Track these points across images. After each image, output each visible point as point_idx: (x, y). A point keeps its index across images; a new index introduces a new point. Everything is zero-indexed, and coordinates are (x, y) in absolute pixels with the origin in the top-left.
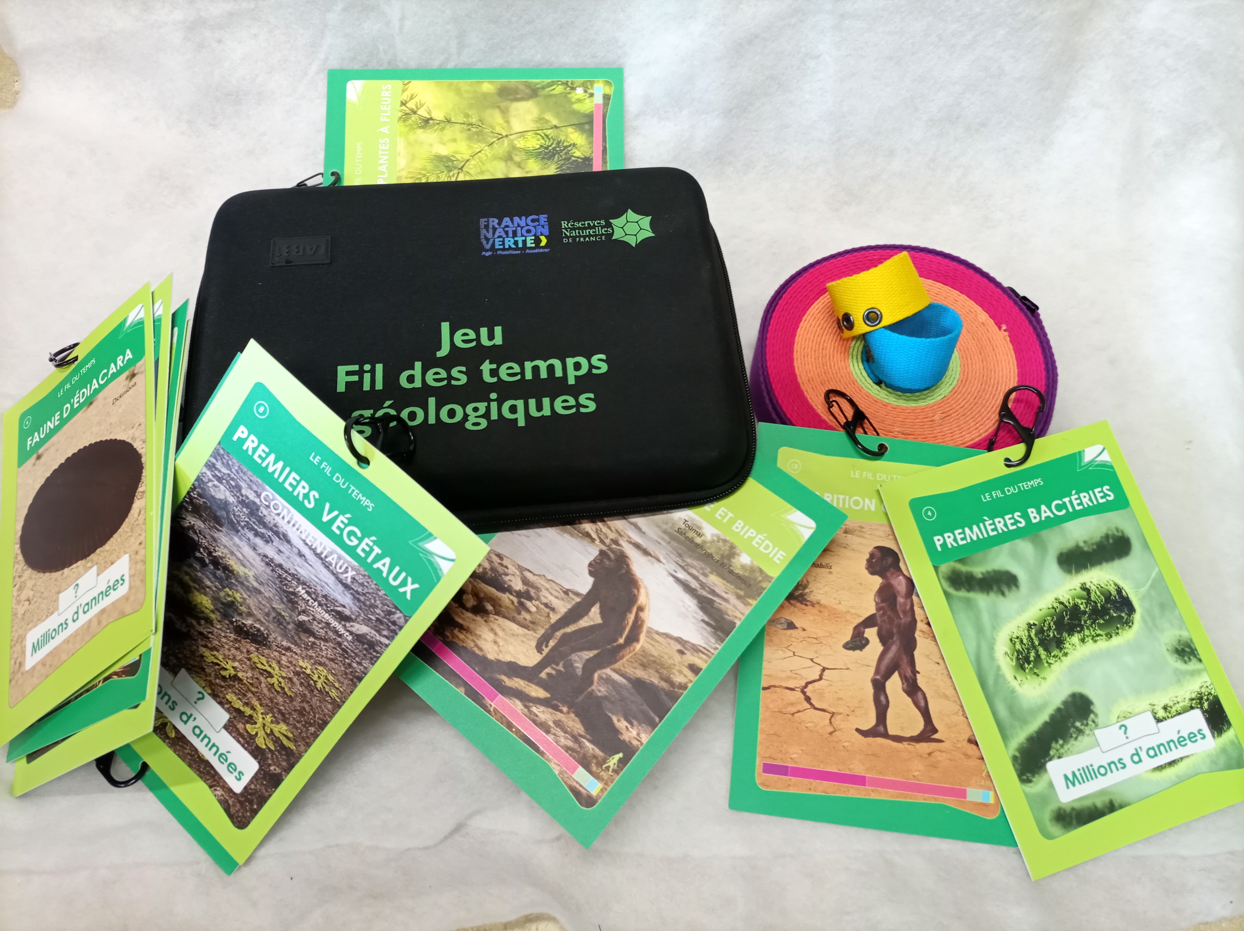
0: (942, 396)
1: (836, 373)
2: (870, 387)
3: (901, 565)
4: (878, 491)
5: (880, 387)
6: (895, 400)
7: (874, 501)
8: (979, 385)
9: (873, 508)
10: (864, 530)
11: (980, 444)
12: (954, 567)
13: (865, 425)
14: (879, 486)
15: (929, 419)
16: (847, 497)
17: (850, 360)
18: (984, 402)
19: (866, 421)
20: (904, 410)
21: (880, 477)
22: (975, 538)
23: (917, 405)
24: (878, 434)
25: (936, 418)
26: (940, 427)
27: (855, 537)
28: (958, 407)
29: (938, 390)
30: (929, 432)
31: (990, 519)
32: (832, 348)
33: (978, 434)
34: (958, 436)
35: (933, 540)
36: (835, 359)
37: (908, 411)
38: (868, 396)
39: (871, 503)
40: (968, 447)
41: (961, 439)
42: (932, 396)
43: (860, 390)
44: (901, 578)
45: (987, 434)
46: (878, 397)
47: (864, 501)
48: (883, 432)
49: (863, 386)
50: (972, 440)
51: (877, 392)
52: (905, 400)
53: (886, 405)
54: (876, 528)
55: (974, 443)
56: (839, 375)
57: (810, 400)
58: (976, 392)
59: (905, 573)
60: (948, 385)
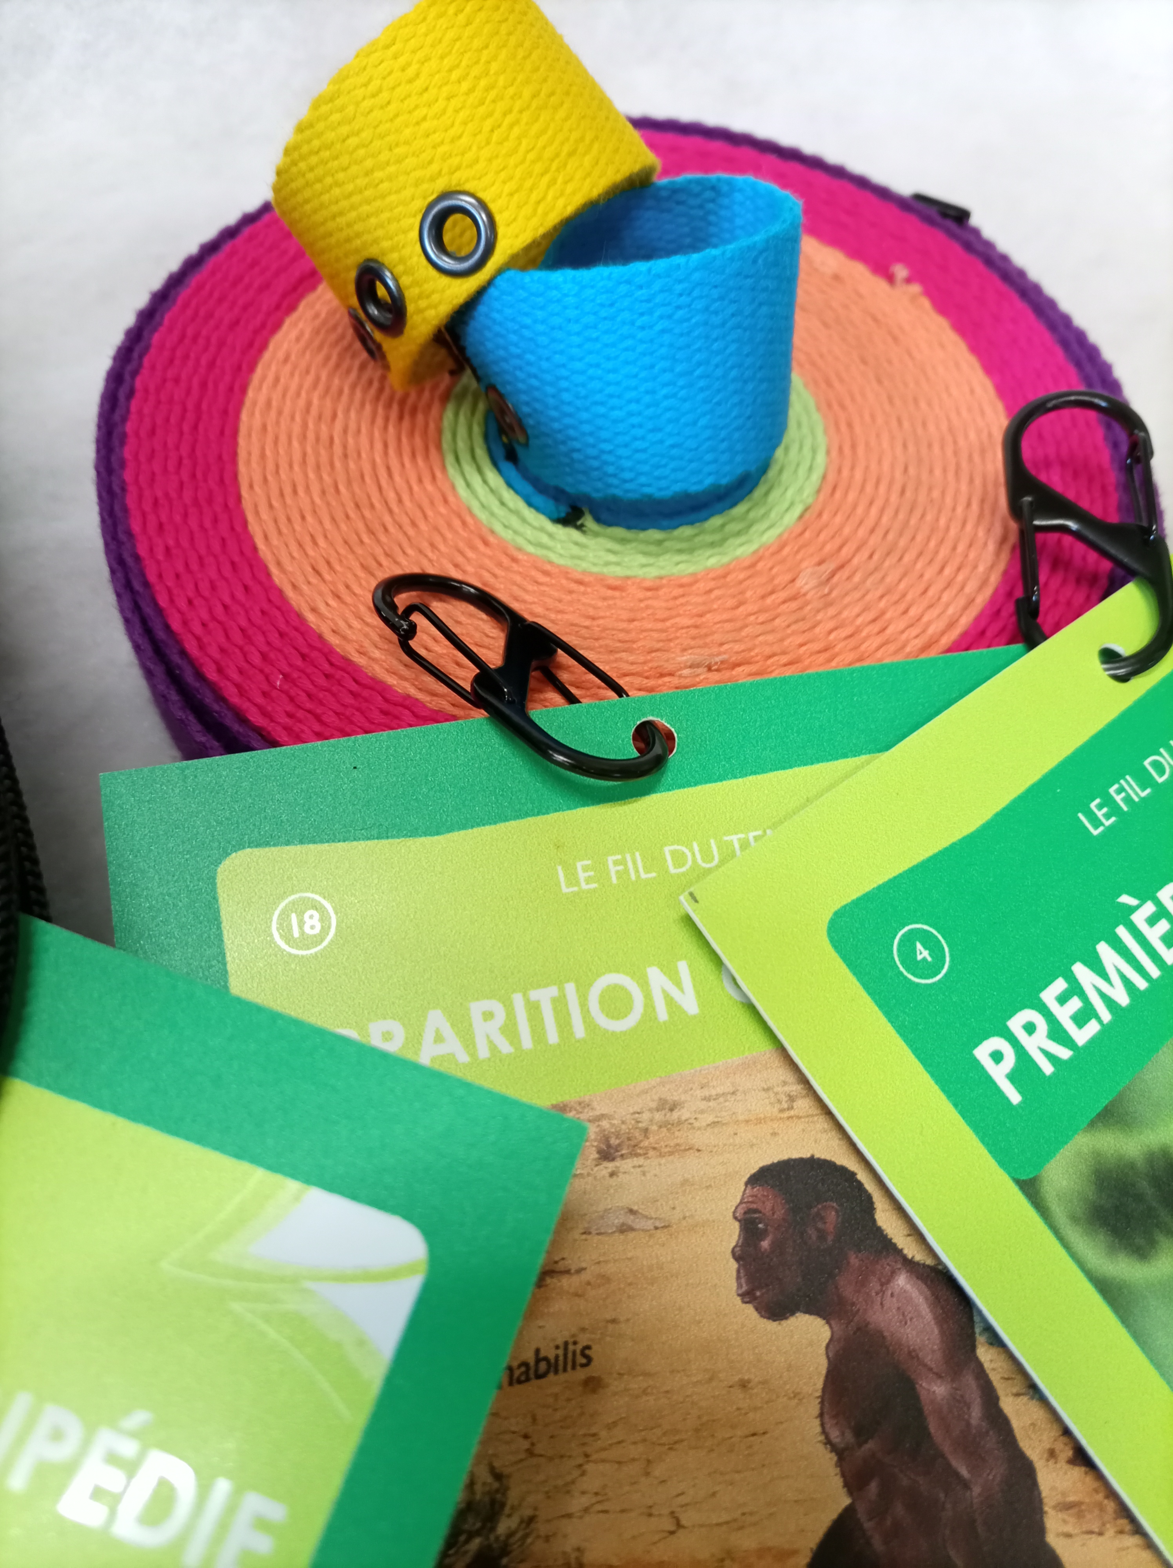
0: (798, 510)
1: (414, 524)
2: (545, 539)
3: (885, 1219)
4: (688, 921)
5: (580, 528)
6: (643, 560)
7: (683, 967)
8: (899, 449)
9: (690, 1004)
10: (684, 1114)
11: (983, 633)
12: (1097, 1155)
13: (564, 677)
14: (684, 898)
15: (782, 595)
16: (570, 988)
17: (452, 471)
18: (936, 494)
19: (562, 656)
20: (686, 585)
21: (679, 859)
22: (1122, 998)
23: (725, 560)
24: (620, 691)
25: (806, 582)
26: (831, 611)
27: (652, 1164)
28: (862, 532)
29: (774, 495)
30: (800, 639)
31: (1143, 901)
32: (379, 446)
33: (961, 601)
34: (902, 625)
35: (976, 1064)
36: (397, 478)
37: (701, 586)
38: (546, 570)
39: (678, 984)
40: (949, 650)
41: (914, 632)
42: (766, 515)
43: (514, 560)
44: (902, 1281)
45: (988, 592)
46: (584, 565)
47: (644, 984)
48: (637, 681)
49: (520, 541)
50: (951, 625)
51: (576, 550)
52: (680, 551)
53: (617, 587)
54: (727, 1087)
55: (965, 635)
56: (423, 526)
57: (333, 640)
58: (898, 474)
59: (911, 1250)
60: (802, 471)
